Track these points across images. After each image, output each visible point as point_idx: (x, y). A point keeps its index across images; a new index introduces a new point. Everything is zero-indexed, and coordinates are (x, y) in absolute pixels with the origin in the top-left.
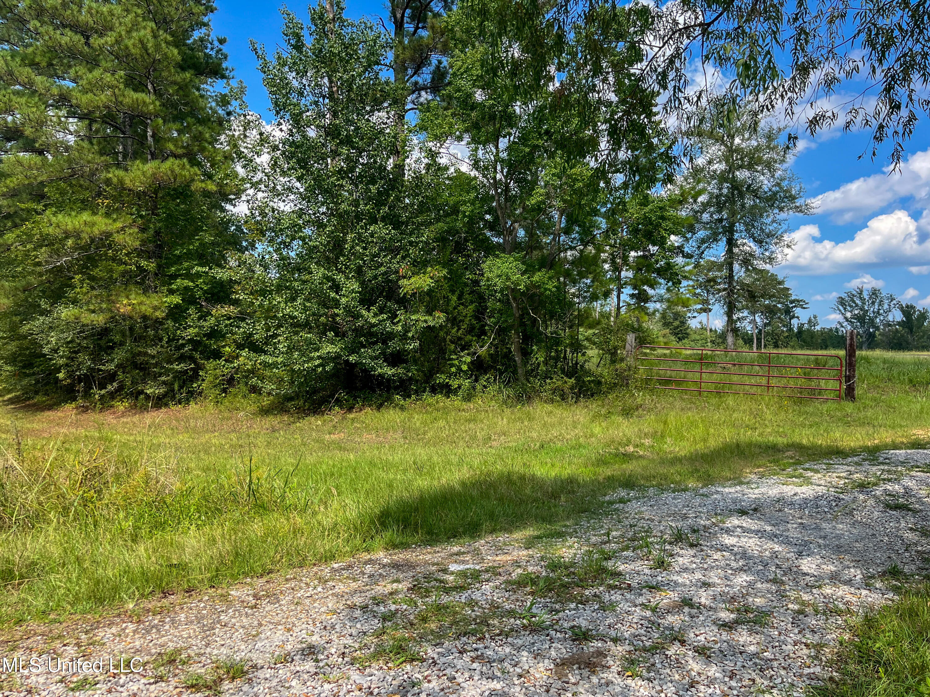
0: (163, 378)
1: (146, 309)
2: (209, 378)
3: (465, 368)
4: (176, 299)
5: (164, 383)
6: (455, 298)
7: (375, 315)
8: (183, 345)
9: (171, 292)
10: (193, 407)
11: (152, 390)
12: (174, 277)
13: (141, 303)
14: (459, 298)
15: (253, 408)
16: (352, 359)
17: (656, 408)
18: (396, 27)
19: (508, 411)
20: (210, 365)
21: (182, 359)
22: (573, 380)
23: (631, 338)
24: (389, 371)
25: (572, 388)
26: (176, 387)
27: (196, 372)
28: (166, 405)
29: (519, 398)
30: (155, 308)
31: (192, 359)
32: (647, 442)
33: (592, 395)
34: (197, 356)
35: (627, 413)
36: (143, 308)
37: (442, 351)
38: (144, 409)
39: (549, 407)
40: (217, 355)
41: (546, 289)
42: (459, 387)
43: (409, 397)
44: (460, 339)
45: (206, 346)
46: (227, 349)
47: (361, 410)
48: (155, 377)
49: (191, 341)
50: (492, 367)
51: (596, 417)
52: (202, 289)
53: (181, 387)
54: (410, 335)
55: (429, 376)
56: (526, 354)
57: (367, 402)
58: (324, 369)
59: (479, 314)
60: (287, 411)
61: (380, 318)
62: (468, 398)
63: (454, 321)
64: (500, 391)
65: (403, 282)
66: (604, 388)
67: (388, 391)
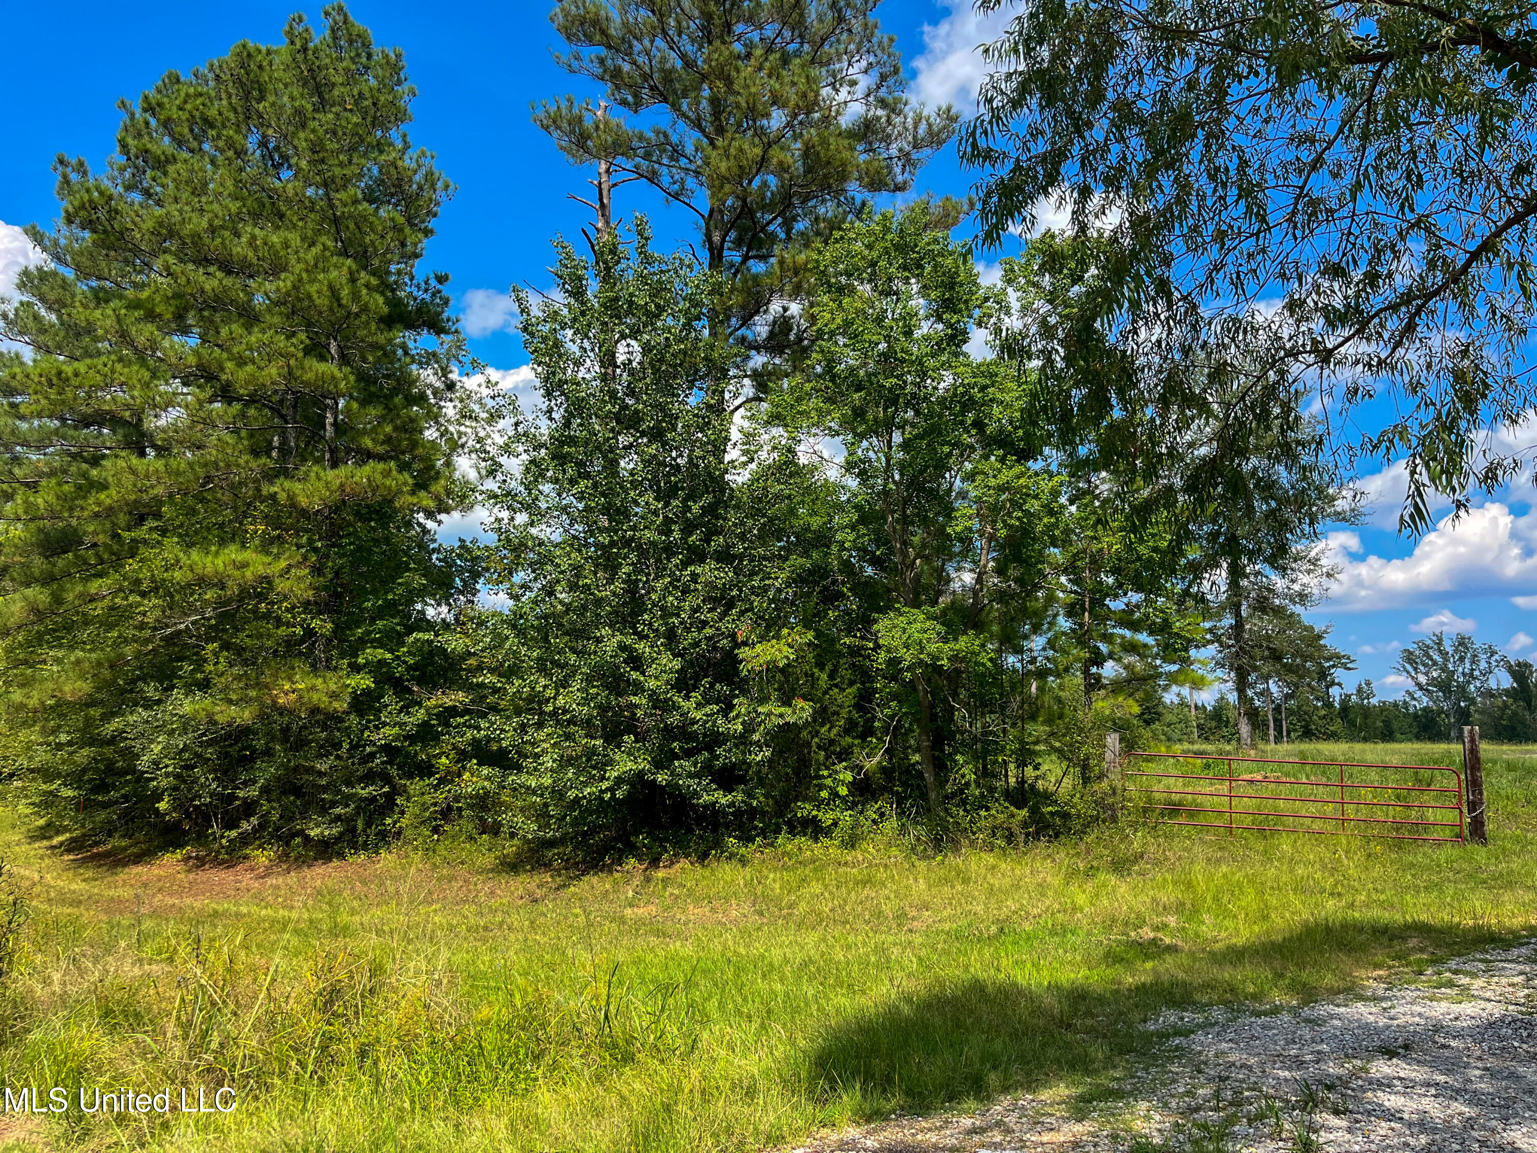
0: (338, 810)
1: (319, 698)
2: (412, 810)
3: (843, 791)
4: (365, 681)
5: (338, 818)
6: (824, 676)
7: (699, 706)
8: (372, 755)
9: (355, 668)
10: (387, 859)
11: (317, 831)
12: (362, 642)
13: (313, 688)
14: (831, 676)
15: (488, 860)
16: (662, 778)
17: (1167, 859)
18: (712, 255)
19: (922, 865)
20: (415, 786)
21: (369, 778)
22: (1024, 812)
23: (1113, 740)
24: (723, 798)
25: (1025, 824)
26: (360, 825)
27: (390, 798)
28: (341, 856)
29: (938, 844)
30: (334, 696)
31: (387, 779)
32: (1172, 921)
33: (1057, 836)
34: (393, 772)
35: (1120, 866)
36: (315, 697)
37: (804, 763)
38: (302, 862)
39: (990, 859)
40: (426, 770)
41: (977, 663)
42: (835, 824)
43: (752, 840)
44: (832, 742)
45: (408, 754)
46: (444, 760)
47: (672, 863)
48: (324, 809)
49: (387, 749)
50: (885, 789)
51: (1072, 874)
52: (405, 662)
53: (368, 824)
54: (756, 737)
55: (783, 805)
56: (941, 766)
57: (682, 849)
58: (613, 795)
59: (864, 701)
60: (547, 866)
61: (707, 710)
62: (851, 843)
63: (823, 715)
64: (903, 830)
65: (744, 653)
66: (1076, 825)
67: (715, 830)
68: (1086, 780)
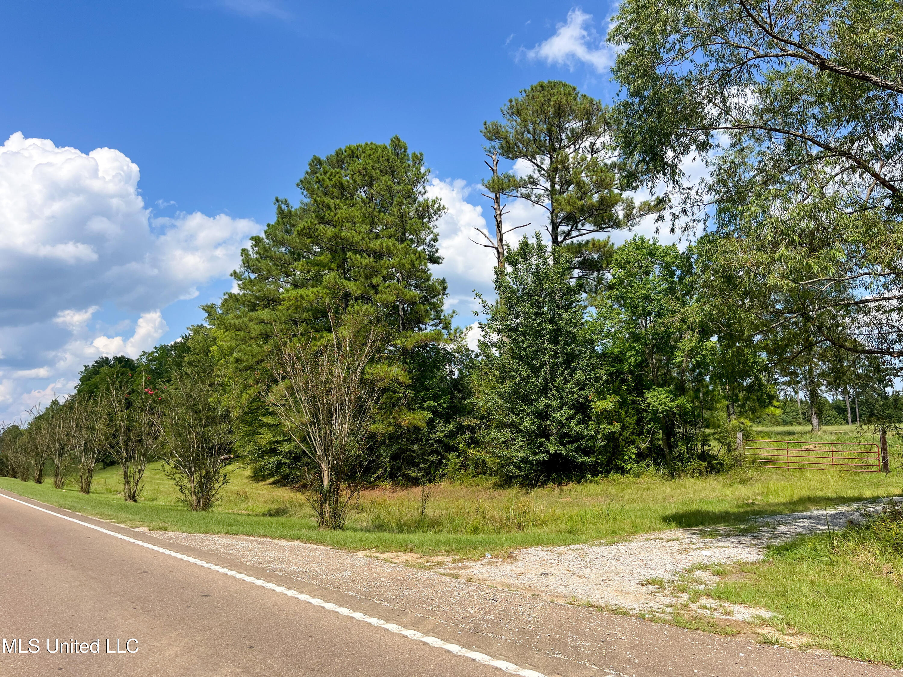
1: (415, 422)
3: (633, 456)
4: (431, 415)
5: (422, 469)
10: (445, 484)
11: (414, 474)
13: (414, 419)
16: (563, 452)
18: (553, 227)
21: (433, 453)
22: (705, 463)
23: (739, 435)
25: (706, 468)
28: (423, 484)
29: (672, 475)
30: (421, 421)
32: (759, 498)
34: (442, 450)
40: (454, 449)
41: (686, 408)
45: (446, 443)
46: (461, 445)
47: (567, 484)
48: (416, 465)
54: (599, 437)
56: (671, 447)
59: (639, 422)
65: (593, 405)
68: (729, 451)
